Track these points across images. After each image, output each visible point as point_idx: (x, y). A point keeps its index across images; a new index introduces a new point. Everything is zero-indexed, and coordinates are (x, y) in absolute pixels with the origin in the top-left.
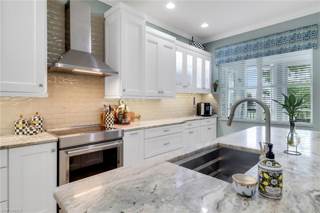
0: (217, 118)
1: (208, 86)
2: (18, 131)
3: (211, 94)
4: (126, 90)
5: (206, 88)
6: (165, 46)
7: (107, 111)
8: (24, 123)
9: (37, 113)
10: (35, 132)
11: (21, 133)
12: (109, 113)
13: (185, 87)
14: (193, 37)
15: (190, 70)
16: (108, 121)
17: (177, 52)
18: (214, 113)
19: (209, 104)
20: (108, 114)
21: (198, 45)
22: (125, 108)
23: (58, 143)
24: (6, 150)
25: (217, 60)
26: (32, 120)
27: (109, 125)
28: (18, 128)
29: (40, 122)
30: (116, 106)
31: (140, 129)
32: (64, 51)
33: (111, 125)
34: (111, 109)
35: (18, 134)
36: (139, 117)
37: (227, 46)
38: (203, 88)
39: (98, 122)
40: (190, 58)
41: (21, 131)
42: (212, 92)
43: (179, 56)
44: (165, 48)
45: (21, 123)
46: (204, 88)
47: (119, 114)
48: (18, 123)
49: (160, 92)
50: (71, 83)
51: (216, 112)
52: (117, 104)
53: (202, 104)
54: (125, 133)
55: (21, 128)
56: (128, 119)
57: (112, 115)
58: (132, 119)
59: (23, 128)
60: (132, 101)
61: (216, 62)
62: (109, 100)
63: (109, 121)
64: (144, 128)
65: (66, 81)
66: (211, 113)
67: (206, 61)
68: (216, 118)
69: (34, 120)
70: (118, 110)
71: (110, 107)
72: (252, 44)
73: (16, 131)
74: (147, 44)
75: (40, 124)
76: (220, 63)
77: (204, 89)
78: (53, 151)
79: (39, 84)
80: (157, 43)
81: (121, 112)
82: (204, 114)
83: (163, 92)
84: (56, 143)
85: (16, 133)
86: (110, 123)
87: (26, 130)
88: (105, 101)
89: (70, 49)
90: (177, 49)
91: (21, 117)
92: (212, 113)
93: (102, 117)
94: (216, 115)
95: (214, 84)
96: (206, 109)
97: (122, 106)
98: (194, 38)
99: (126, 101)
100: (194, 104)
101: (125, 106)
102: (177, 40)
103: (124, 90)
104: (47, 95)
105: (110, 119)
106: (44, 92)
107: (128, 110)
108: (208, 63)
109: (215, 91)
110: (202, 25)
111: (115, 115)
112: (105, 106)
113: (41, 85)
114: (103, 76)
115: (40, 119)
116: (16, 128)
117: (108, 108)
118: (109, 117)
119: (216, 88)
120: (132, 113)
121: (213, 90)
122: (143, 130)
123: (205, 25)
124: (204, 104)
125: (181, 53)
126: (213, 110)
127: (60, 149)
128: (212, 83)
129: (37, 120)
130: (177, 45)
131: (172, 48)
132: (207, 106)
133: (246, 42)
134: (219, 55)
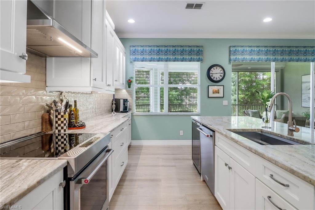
3: (126, 90)
6: (110, 32)
19: (127, 100)
20: (62, 114)
22: (75, 105)
25: (133, 57)
37: (134, 46)
42: (126, 88)
51: (131, 108)
53: (121, 100)
57: (67, 116)
61: (130, 59)
68: (131, 114)
72: (155, 49)
76: (135, 61)
82: (123, 110)
83: (110, 86)
86: (65, 128)
92: (129, 110)
94: (131, 111)
95: (128, 81)
96: (125, 105)
101: (75, 101)
109: (129, 87)
119: (130, 84)
124: (123, 100)
126: (129, 106)
128: (126, 79)
132: (126, 102)
133: (158, 46)
134: (134, 53)
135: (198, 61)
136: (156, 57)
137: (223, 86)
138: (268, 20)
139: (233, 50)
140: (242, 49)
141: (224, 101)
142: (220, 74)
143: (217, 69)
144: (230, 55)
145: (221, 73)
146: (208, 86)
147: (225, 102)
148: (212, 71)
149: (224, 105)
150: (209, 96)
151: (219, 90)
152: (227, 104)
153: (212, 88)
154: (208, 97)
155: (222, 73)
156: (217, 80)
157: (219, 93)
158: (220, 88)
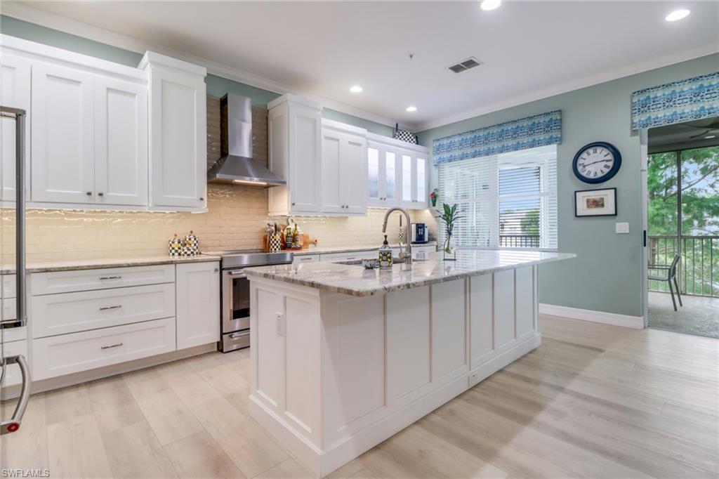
0: (437, 246)
1: (422, 197)
2: (173, 251)
3: (428, 209)
4: (296, 204)
5: (418, 200)
6: (350, 143)
7: (273, 232)
8: (179, 243)
9: (192, 232)
10: (192, 253)
11: (176, 254)
12: (275, 235)
13: (383, 200)
14: (397, 125)
15: (391, 174)
16: (273, 245)
17: (369, 149)
18: (432, 239)
19: (424, 225)
20: (273, 235)
21: (407, 135)
22: (296, 229)
23: (221, 262)
24: (174, 265)
25: (436, 158)
26: (188, 239)
27: (275, 249)
28: (173, 248)
29: (195, 242)
30: (283, 225)
31: (314, 254)
32: (219, 156)
33: (277, 249)
34: (277, 229)
35: (173, 254)
36: (315, 243)
38: (413, 201)
39: (261, 247)
40: (390, 158)
41: (176, 251)
42: (429, 206)
43: (373, 155)
44: (351, 146)
45: (176, 243)
46: (415, 201)
47: (287, 237)
48: (173, 242)
49: (343, 207)
50: (228, 196)
51: (435, 237)
52: (285, 223)
53: (412, 225)
54: (295, 257)
55: (176, 248)
56: (300, 243)
57: (278, 237)
58: (306, 244)
59: (179, 248)
60: (305, 220)
61: (433, 160)
62: (274, 218)
63: (275, 244)
64: (320, 254)
65: (222, 194)
66: (426, 239)
67: (418, 159)
68: (435, 247)
69: (190, 239)
70: (285, 231)
71: (276, 226)
73: (171, 251)
74: (324, 141)
75: (195, 245)
76: (439, 162)
77: (415, 203)
78: (216, 270)
79: (199, 198)
80: (338, 140)
81: (290, 233)
82: (416, 240)
83: (347, 207)
84: (219, 263)
85: (171, 254)
86: (275, 247)
87: (183, 250)
88: (269, 220)
89: (227, 154)
90: (368, 145)
91: (176, 235)
92: (429, 239)
93: (265, 240)
94: (435, 242)
95: (432, 195)
96: (419, 233)
97: (292, 226)
98: (399, 125)
99: (297, 220)
100: (401, 225)
101: (296, 225)
102: (369, 133)
103: (294, 204)
104: (207, 210)
105: (275, 242)
106: (204, 207)
107: (300, 231)
108: (421, 164)
109: (434, 205)
110: (408, 107)
111: (282, 237)
112: (269, 225)
113: (202, 199)
114: (267, 187)
115: (195, 239)
116: (171, 248)
117: (273, 228)
118: (275, 240)
119: (435, 201)
120: (306, 237)
121: (431, 202)
122: (318, 256)
123: (412, 109)
124: (415, 225)
125: (376, 151)
126: (429, 234)
127: (223, 269)
128: (429, 192)
129: (193, 239)
130: (368, 139)
131: (360, 145)
132: (421, 228)
133: (473, 132)
134: (438, 150)
135: (549, 143)
136: (469, 151)
137: (615, 189)
138: (678, 15)
139: (639, 101)
140: (668, 92)
141: (617, 224)
142: (605, 163)
143: (595, 152)
144: (633, 114)
145: (607, 161)
146: (576, 192)
147: (622, 227)
148: (584, 159)
149: (617, 232)
150: (578, 214)
151: (602, 199)
152: (628, 232)
153: (583, 197)
154: (576, 216)
155: (610, 160)
156: (596, 177)
157: (603, 205)
158: (607, 195)
